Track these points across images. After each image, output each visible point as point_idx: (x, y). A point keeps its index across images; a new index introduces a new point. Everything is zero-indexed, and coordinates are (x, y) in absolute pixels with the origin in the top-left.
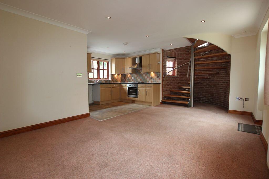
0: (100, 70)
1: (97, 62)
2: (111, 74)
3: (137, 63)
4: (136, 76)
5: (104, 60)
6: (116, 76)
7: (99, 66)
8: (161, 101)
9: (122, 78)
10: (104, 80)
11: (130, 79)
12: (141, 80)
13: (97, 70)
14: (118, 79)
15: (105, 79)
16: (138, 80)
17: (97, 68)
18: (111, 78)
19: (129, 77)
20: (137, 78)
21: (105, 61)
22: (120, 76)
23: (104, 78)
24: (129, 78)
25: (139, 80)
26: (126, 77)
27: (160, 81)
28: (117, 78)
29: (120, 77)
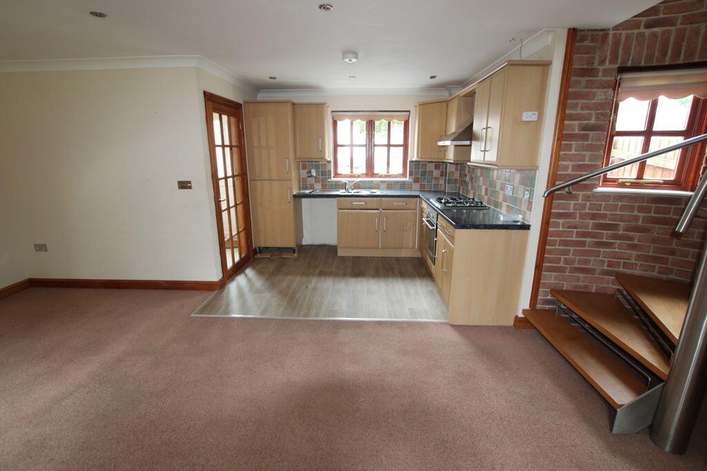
0: (376, 148)
1: (367, 123)
2: (411, 162)
5: (390, 114)
7: (371, 137)
10: (382, 182)
13: (365, 148)
15: (394, 176)
17: (367, 142)
18: (410, 175)
23: (388, 172)
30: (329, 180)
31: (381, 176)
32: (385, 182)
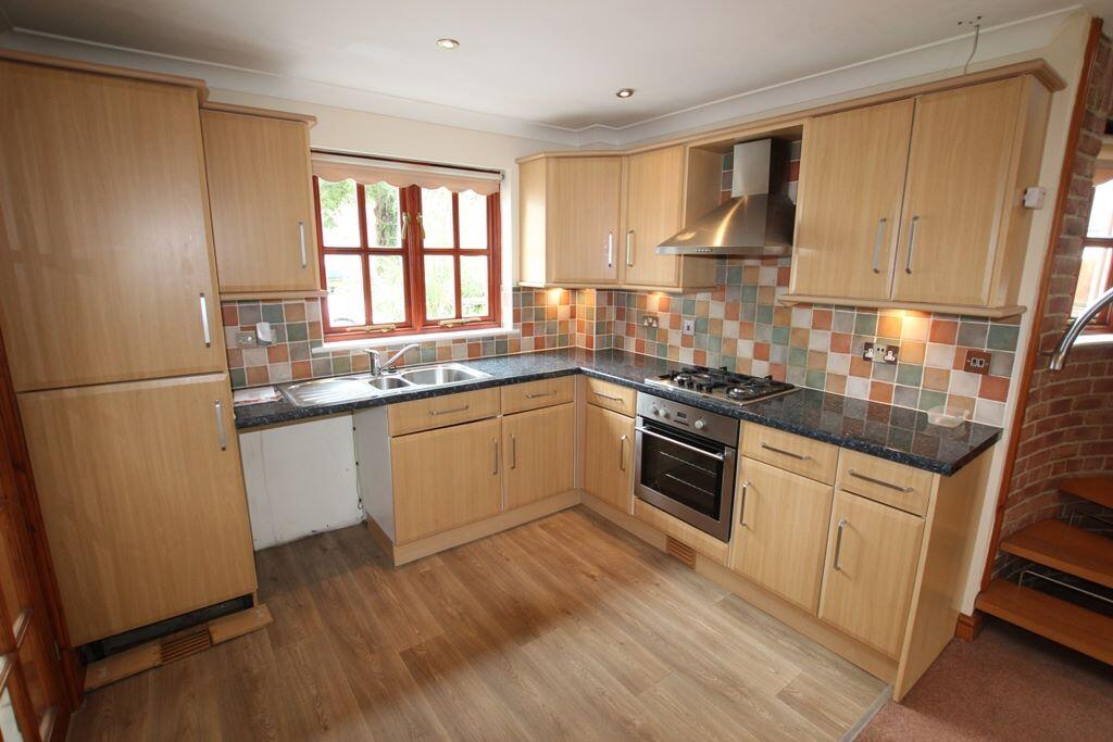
0: (427, 258)
1: (403, 192)
2: (516, 289)
3: (734, 201)
4: (717, 310)
5: (458, 173)
6: (555, 297)
7: (414, 229)
8: (967, 608)
9: (601, 312)
10: (456, 341)
11: (665, 336)
12: (761, 352)
13: (399, 259)
14: (573, 316)
15: (474, 324)
16: (734, 350)
17: (405, 242)
18: (516, 319)
19: (660, 314)
20: (731, 328)
21: (467, 184)
22: (588, 301)
23: (459, 316)
24: (656, 319)
25: (745, 349)
26: (635, 310)
27: (999, 414)
28: (563, 311)
29: (590, 310)
30: (315, 350)
31: (445, 328)
32: (463, 341)
